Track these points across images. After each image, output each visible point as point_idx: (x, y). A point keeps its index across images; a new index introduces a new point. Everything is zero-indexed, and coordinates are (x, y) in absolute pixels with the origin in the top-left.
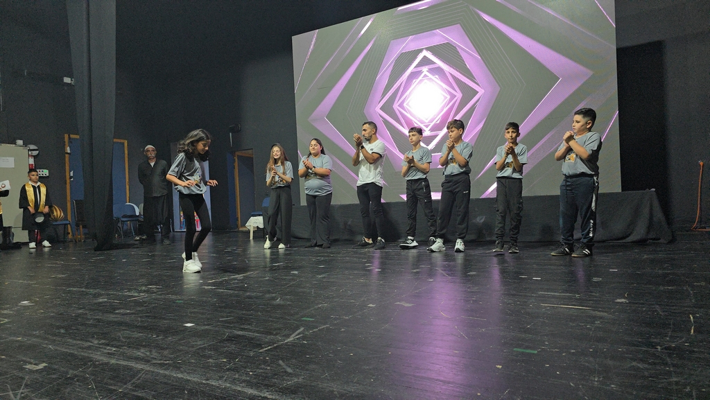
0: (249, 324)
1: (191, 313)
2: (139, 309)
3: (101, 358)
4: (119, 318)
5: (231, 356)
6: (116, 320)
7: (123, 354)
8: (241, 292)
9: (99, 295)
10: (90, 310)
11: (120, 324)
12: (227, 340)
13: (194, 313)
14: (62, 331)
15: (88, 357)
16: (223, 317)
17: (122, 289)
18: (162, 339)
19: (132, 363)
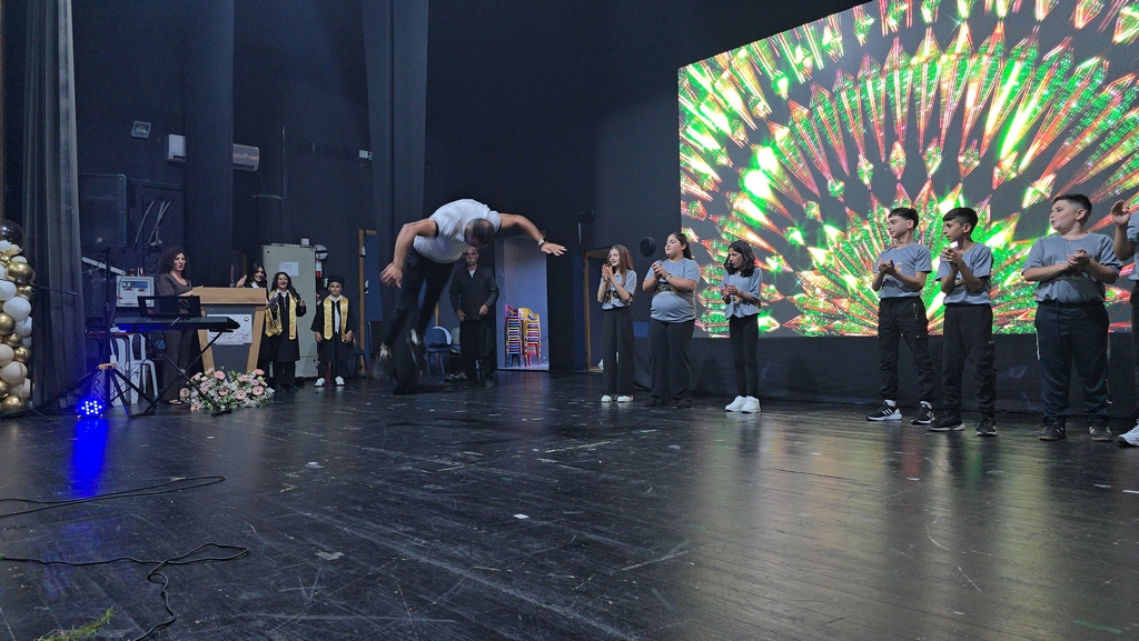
0: (606, 525)
1: (523, 498)
2: (453, 485)
3: (408, 553)
4: (429, 497)
5: (581, 572)
6: (424, 498)
7: (434, 550)
8: (593, 473)
9: (403, 460)
10: (393, 481)
11: (430, 505)
12: (575, 546)
13: (528, 498)
14: (359, 509)
15: (393, 550)
16: (568, 510)
17: (431, 454)
18: (486, 534)
19: (447, 566)
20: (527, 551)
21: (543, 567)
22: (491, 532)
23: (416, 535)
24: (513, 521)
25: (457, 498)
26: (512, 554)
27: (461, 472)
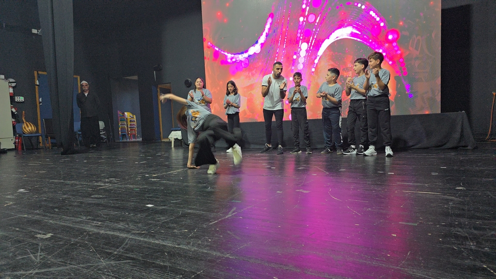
0: (194, 205)
1: (148, 197)
2: (108, 194)
3: (92, 229)
5: (190, 228)
6: (94, 202)
7: (107, 226)
8: (181, 183)
10: (72, 195)
11: (98, 205)
12: (182, 216)
13: (151, 197)
14: (57, 210)
15: (82, 229)
16: (173, 200)
17: (91, 181)
18: (134, 216)
19: (117, 234)
20: (158, 221)
21: (169, 228)
22: (136, 214)
23: (94, 220)
24: (146, 208)
25: (112, 200)
26: (152, 224)
27: (111, 188)
